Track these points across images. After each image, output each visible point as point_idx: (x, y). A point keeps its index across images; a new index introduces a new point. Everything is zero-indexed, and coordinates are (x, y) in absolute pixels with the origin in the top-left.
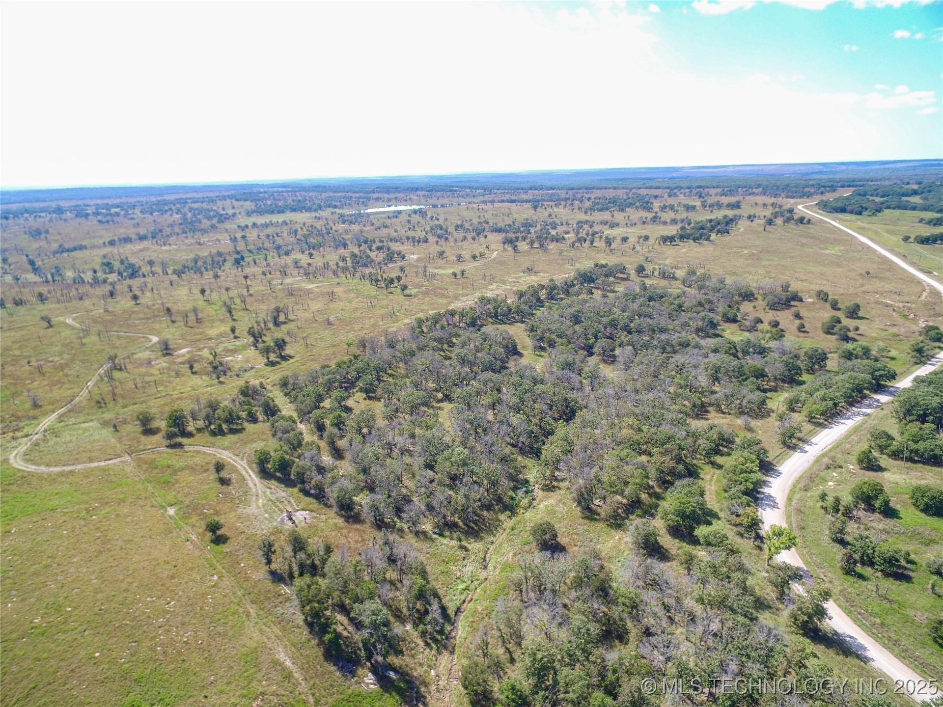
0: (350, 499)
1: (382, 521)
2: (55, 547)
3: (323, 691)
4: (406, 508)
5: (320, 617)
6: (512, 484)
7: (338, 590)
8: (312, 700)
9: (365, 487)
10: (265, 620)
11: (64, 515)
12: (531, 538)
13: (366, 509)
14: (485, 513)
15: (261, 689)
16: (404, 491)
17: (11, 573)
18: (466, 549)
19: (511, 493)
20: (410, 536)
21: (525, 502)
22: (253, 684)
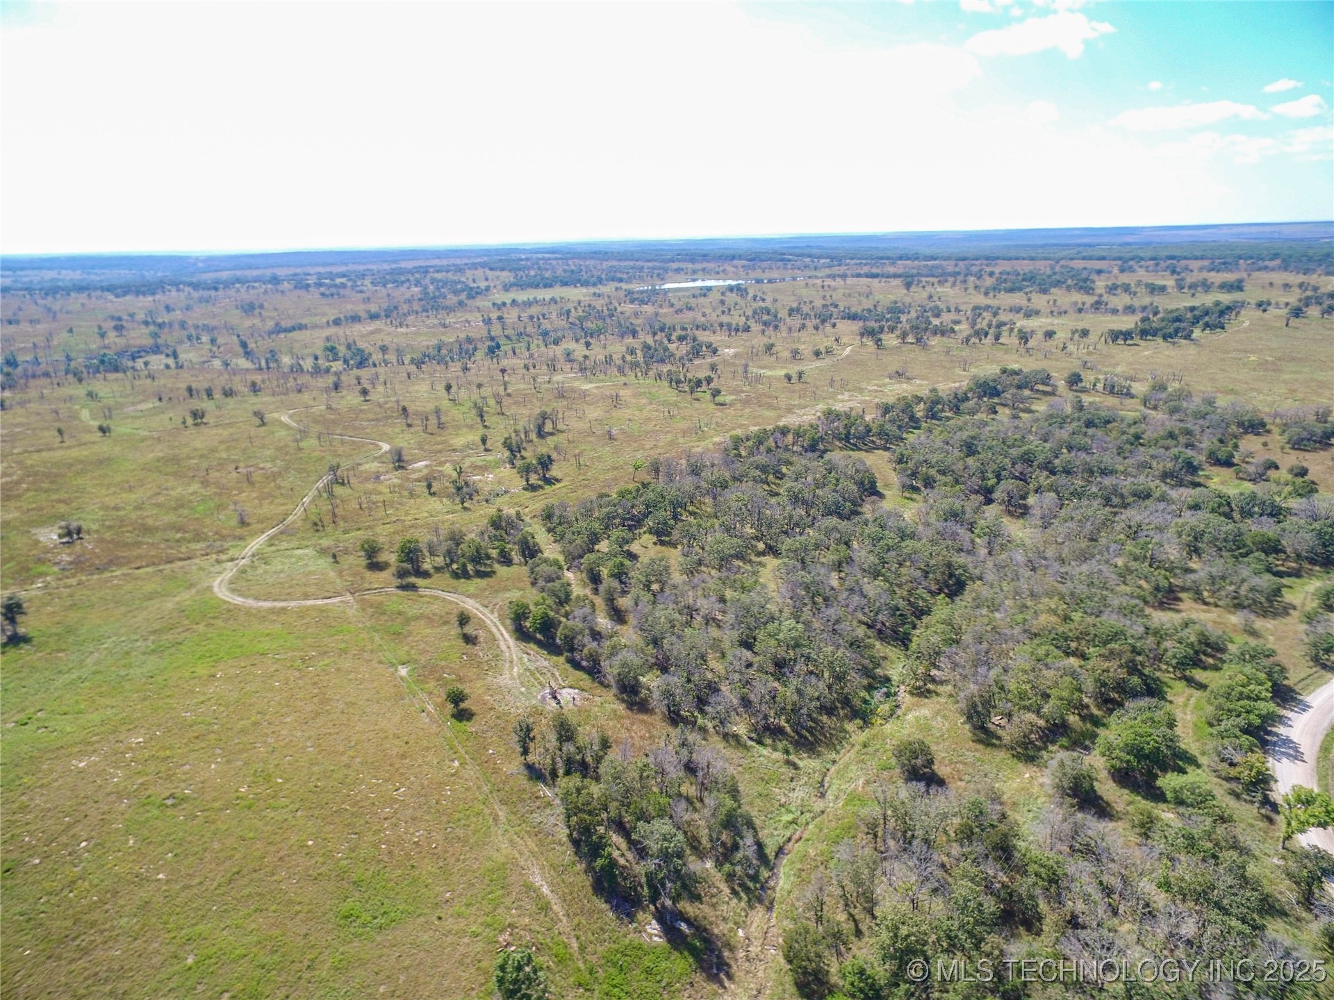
0: (636, 678)
1: (678, 715)
2: (266, 700)
3: (590, 935)
4: (712, 700)
5: (590, 836)
6: (865, 682)
7: (617, 800)
8: (575, 945)
9: (656, 664)
10: (517, 829)
11: (276, 663)
12: (893, 761)
13: (656, 695)
14: (825, 718)
15: (509, 920)
16: (709, 675)
17: (216, 727)
18: (796, 767)
19: (863, 694)
20: (716, 738)
21: (884, 708)
22: (500, 911)
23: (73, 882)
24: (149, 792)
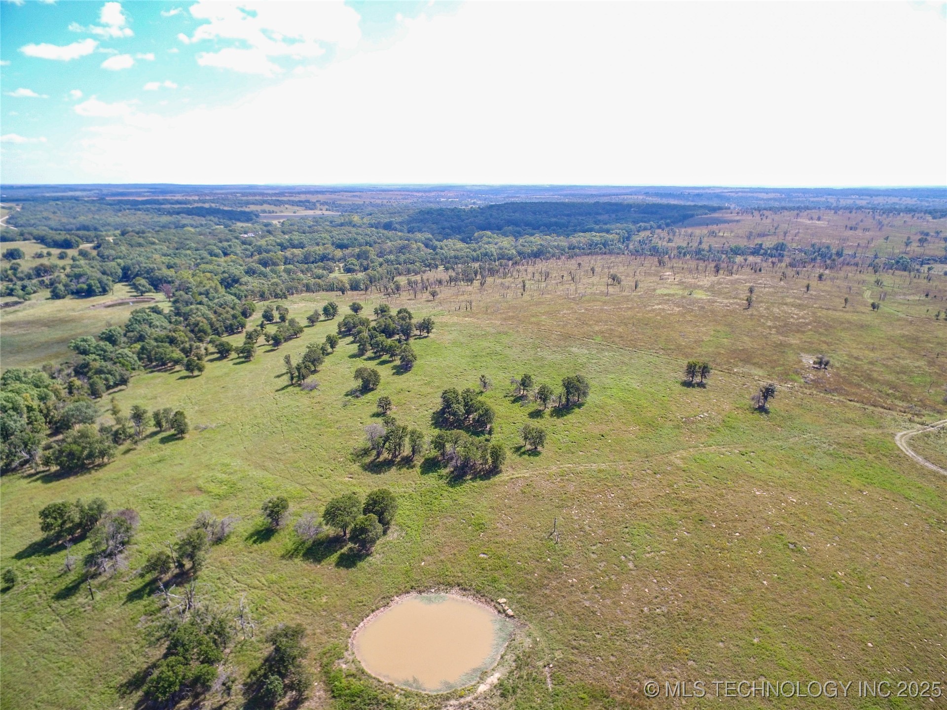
11: (914, 510)
23: (723, 549)
24: (783, 532)
